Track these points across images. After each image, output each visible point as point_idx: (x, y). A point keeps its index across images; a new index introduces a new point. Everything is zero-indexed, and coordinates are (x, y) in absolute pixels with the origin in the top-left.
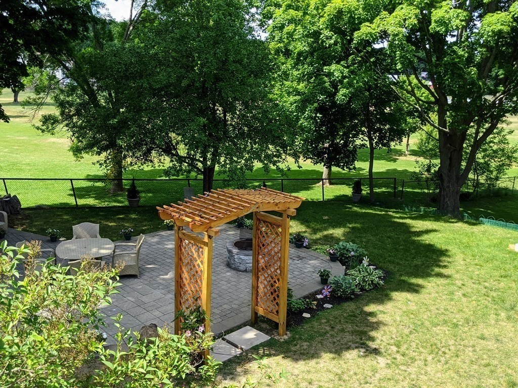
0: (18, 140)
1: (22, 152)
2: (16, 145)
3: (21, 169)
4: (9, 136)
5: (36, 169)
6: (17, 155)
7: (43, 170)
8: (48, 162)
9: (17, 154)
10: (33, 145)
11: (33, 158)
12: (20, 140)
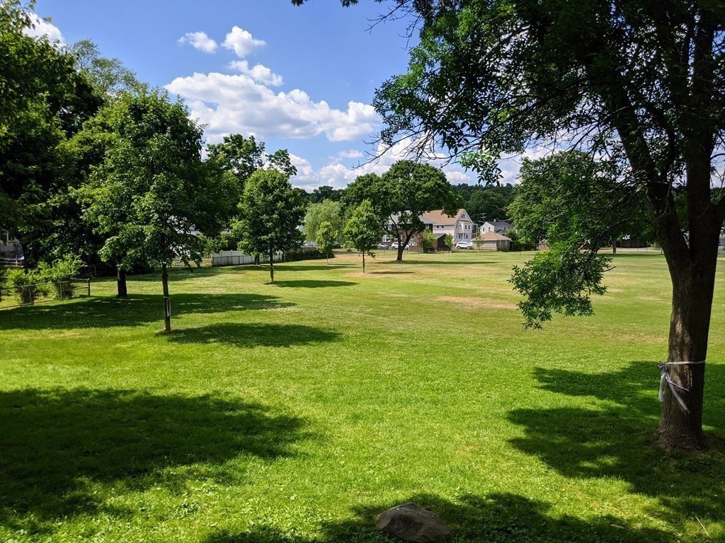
0: (392, 297)
1: (393, 314)
2: (388, 303)
3: (384, 344)
4: (381, 293)
5: (413, 346)
6: (385, 318)
7: (428, 348)
8: (438, 332)
9: (385, 316)
10: (413, 304)
11: (410, 323)
12: (395, 297)
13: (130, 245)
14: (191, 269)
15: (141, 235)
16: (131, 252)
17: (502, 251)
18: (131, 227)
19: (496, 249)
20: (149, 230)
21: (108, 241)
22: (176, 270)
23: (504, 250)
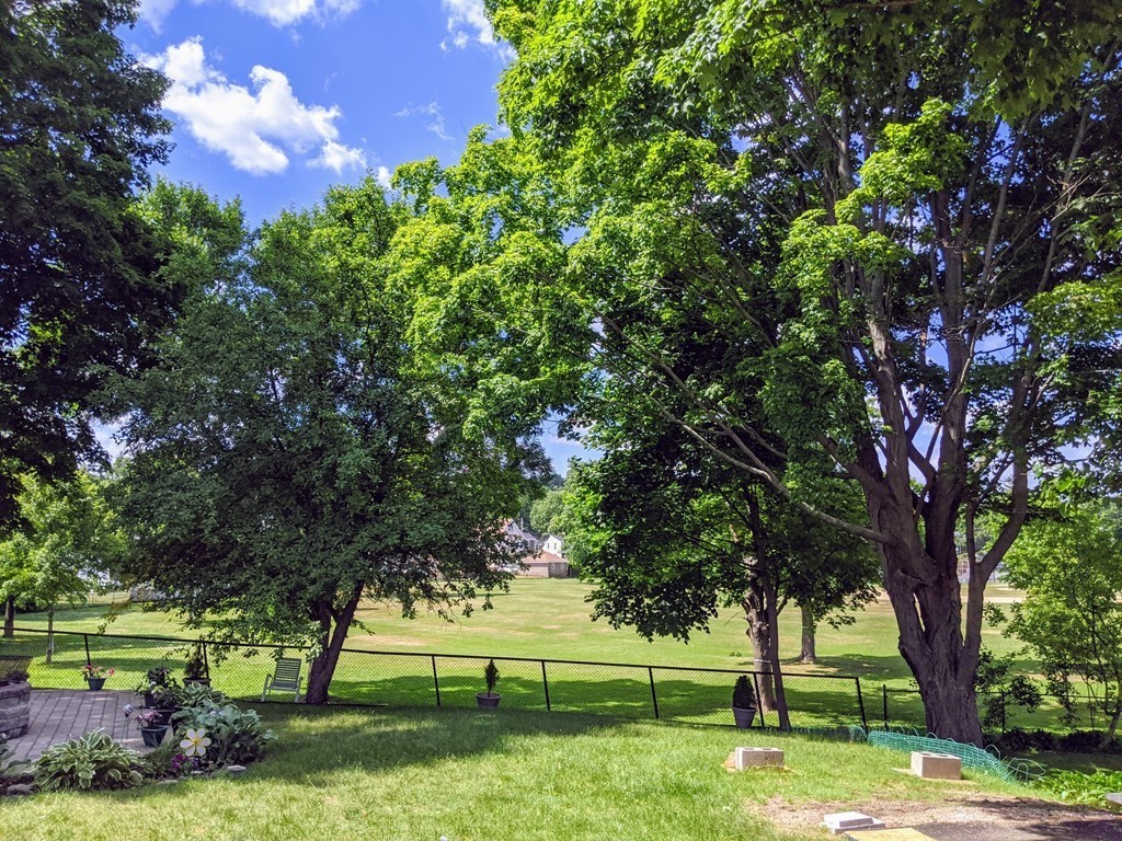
13: (24, 588)
14: (74, 608)
15: (33, 580)
16: (23, 594)
17: (557, 577)
18: (26, 573)
19: (547, 575)
20: (40, 577)
21: (5, 584)
22: (62, 609)
23: (559, 576)
